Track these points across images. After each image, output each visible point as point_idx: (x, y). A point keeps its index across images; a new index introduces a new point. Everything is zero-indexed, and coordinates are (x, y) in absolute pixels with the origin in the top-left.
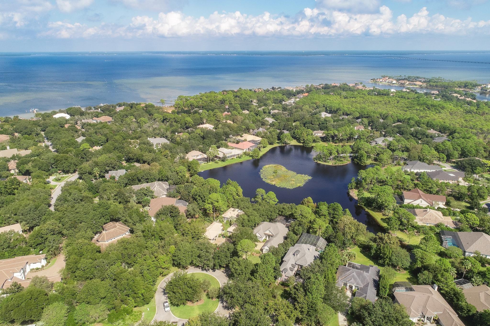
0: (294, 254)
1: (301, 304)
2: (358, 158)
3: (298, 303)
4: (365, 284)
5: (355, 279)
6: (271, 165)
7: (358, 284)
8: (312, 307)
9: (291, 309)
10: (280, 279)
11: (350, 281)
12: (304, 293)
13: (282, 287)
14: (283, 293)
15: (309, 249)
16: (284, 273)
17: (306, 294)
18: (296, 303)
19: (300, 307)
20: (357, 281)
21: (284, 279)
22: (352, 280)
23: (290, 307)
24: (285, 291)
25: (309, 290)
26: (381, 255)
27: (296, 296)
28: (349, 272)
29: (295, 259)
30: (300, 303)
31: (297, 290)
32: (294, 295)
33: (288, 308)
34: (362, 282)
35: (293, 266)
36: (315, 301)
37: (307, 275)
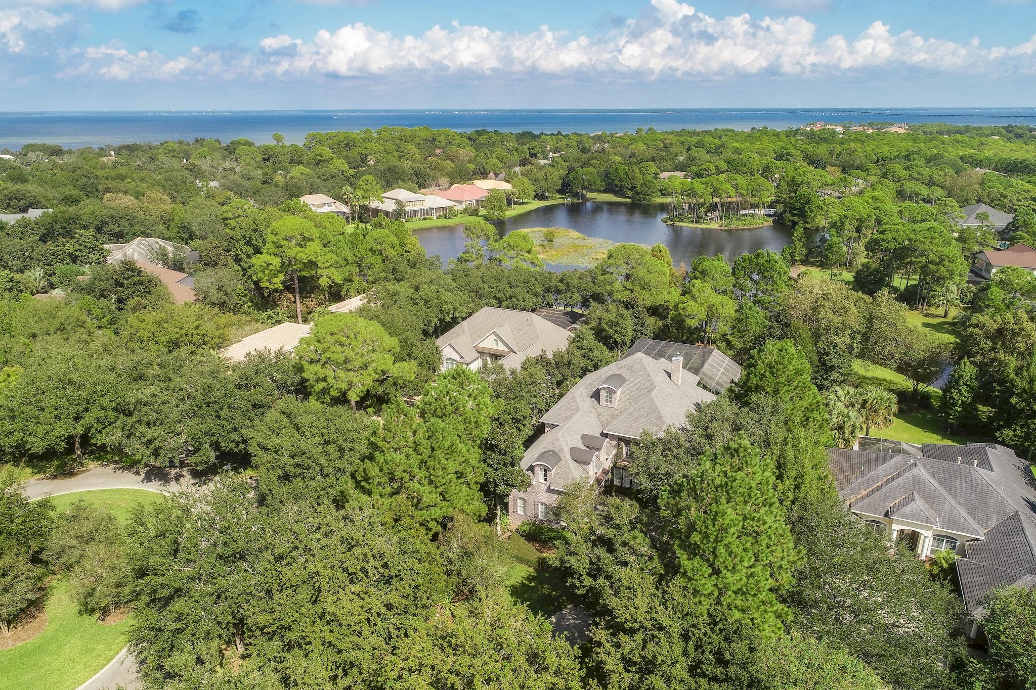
0: (596, 395)
1: (639, 637)
2: (796, 209)
3: (616, 628)
4: (994, 522)
5: (931, 498)
6: (536, 229)
7: (951, 522)
8: (721, 661)
9: (557, 673)
10: (520, 511)
11: (907, 509)
12: (656, 563)
13: (532, 552)
14: (530, 578)
15: (669, 375)
16: (539, 472)
17: (672, 569)
18: (601, 634)
19: (628, 663)
20: (947, 507)
21: (541, 508)
22: (919, 504)
23: (552, 660)
24: (542, 565)
25: (696, 538)
26: (1014, 400)
27: (601, 581)
28: (887, 465)
29: (599, 415)
30: (631, 632)
31: (611, 549)
32: (588, 581)
33: (541, 669)
34: (972, 510)
35: (592, 445)
36: (737, 615)
37: (667, 474)
